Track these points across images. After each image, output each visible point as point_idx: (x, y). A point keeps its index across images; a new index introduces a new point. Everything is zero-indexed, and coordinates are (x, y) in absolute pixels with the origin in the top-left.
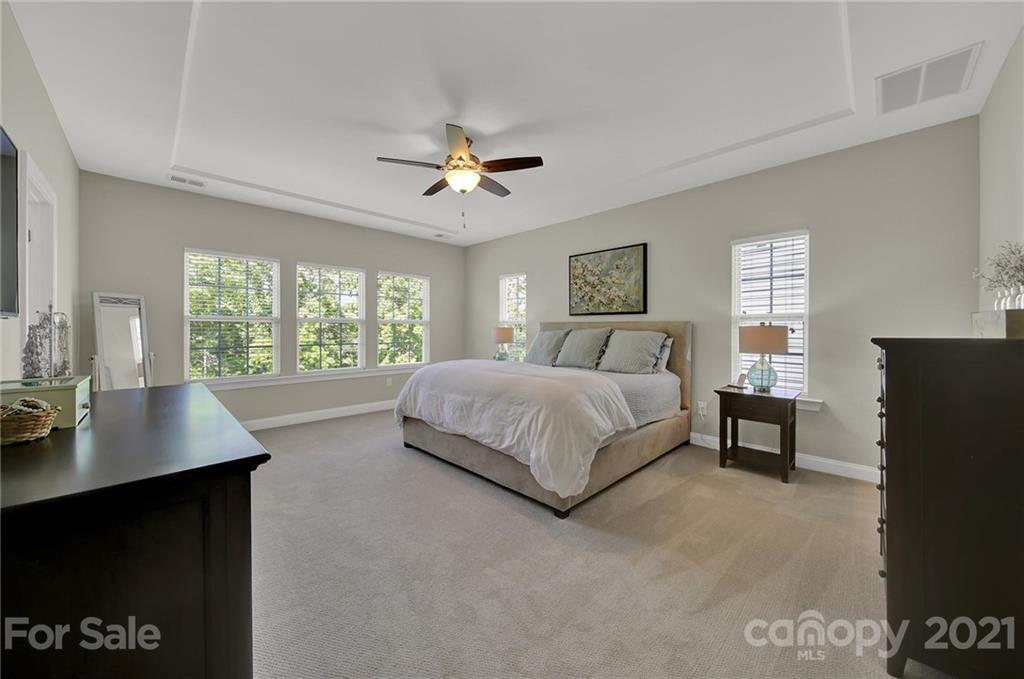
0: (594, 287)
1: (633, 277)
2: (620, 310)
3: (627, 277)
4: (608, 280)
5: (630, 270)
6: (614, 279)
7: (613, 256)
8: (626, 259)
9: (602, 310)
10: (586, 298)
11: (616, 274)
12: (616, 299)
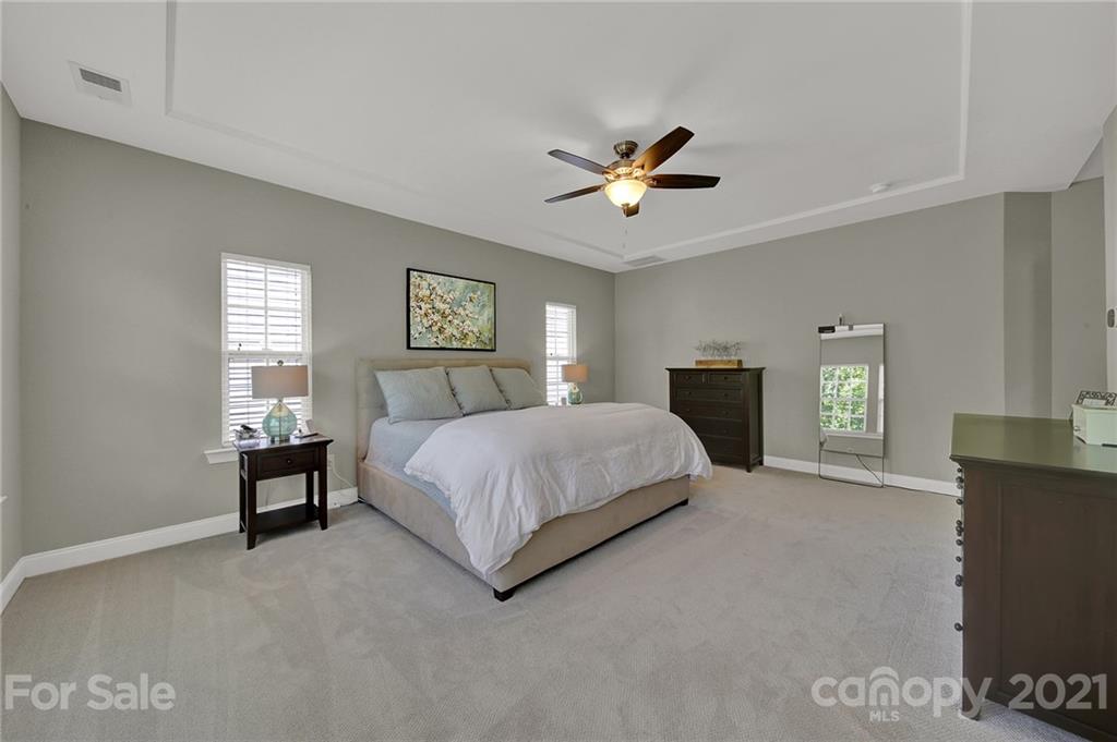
0: (444, 316)
1: (486, 315)
2: (474, 347)
3: (480, 314)
4: (461, 311)
5: (484, 306)
6: (467, 312)
7: (467, 287)
8: (479, 293)
9: (455, 345)
10: (435, 328)
11: (469, 306)
12: (470, 334)
